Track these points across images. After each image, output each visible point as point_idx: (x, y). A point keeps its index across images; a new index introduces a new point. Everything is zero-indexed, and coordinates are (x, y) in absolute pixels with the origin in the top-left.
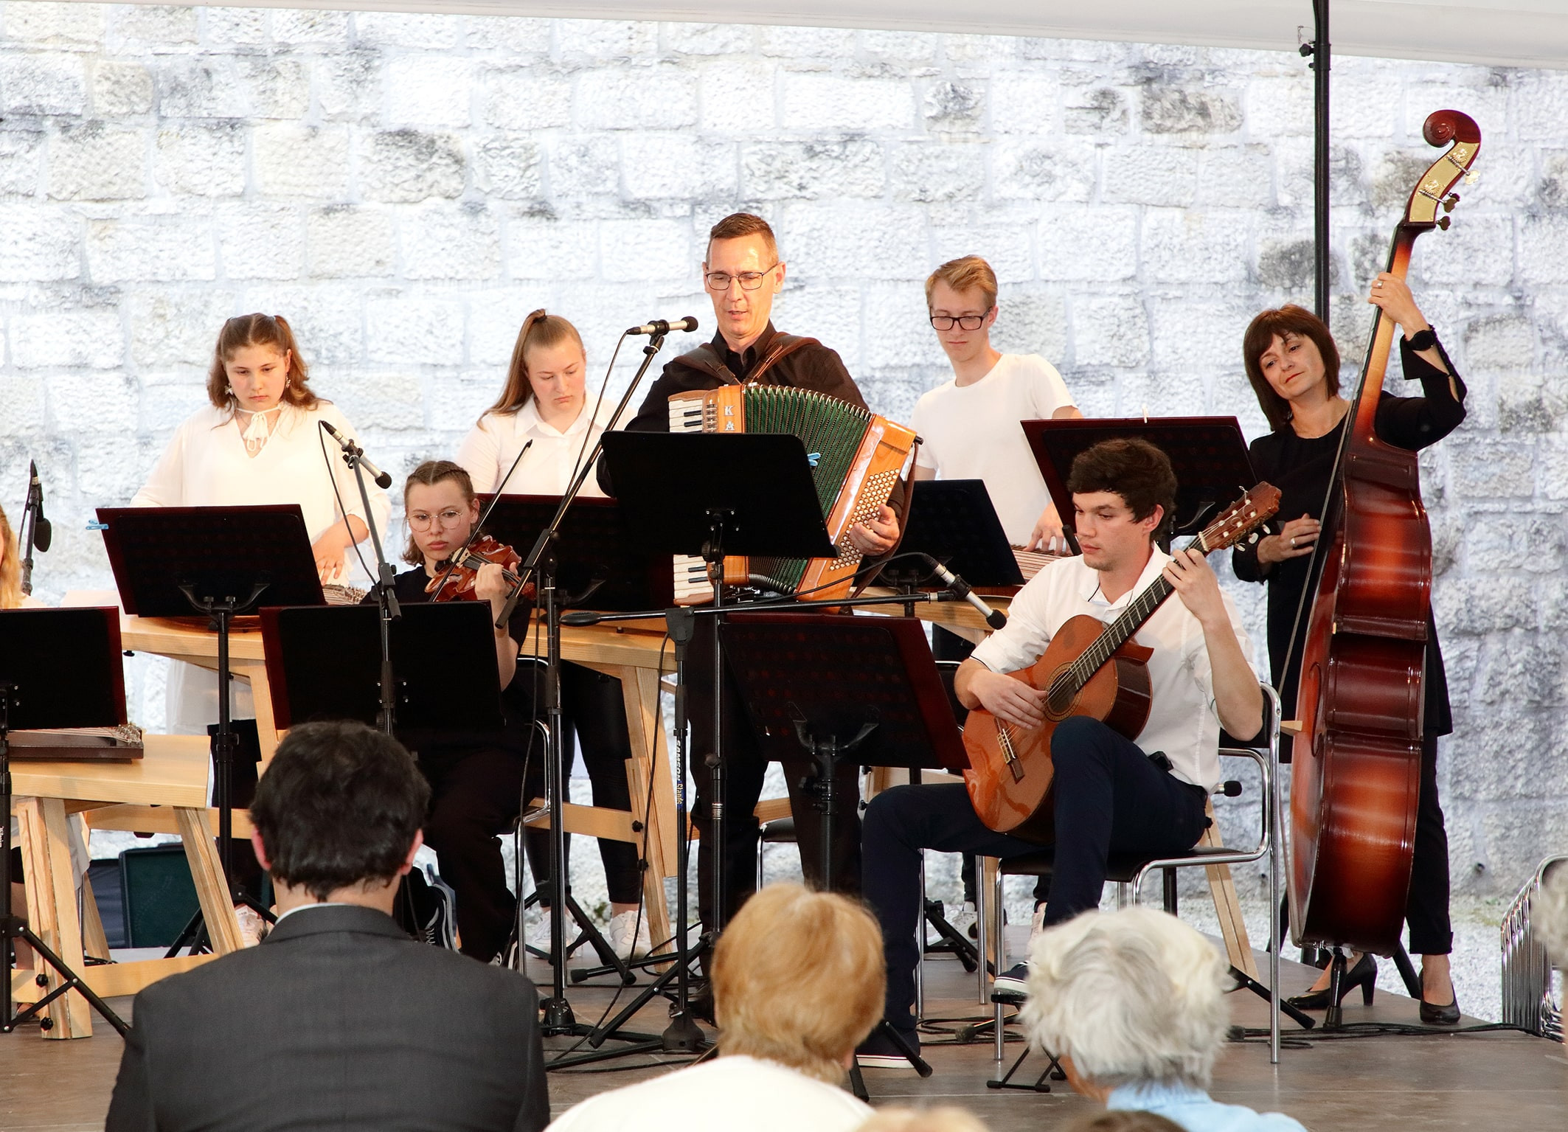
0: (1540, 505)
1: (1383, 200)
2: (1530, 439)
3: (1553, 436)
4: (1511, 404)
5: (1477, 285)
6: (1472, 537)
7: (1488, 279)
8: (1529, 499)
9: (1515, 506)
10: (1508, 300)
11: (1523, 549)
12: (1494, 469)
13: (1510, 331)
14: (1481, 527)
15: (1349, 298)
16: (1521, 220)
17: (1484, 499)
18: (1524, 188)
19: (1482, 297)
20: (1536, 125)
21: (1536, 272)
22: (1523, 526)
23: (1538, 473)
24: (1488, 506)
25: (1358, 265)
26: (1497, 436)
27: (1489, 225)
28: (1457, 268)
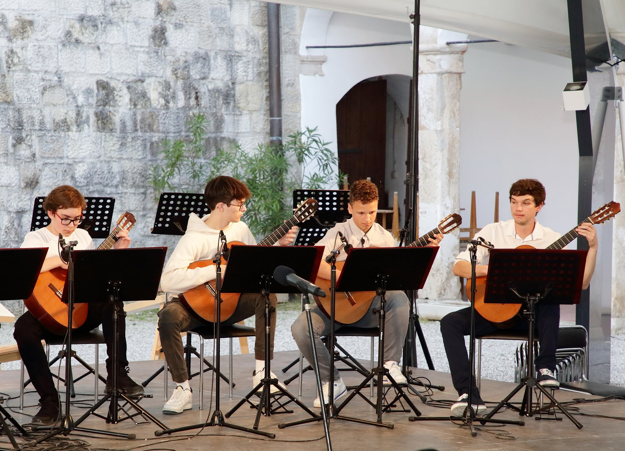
0: (66, 161)
1: (15, 36)
2: (62, 134)
3: (70, 133)
4: (57, 120)
5: (46, 72)
6: (44, 173)
7: (50, 69)
8: (62, 158)
9: (58, 161)
10: (56, 78)
11: (60, 178)
12: (51, 146)
13: (57, 91)
14: (47, 169)
15: (4, 75)
16: (60, 47)
17: (48, 158)
18: (61, 34)
19: (48, 77)
20: (65, 9)
21: (65, 68)
22: (61, 168)
23: (65, 148)
24: (49, 161)
25: (7, 62)
26: (52, 133)
27: (50, 48)
28: (39, 65)
